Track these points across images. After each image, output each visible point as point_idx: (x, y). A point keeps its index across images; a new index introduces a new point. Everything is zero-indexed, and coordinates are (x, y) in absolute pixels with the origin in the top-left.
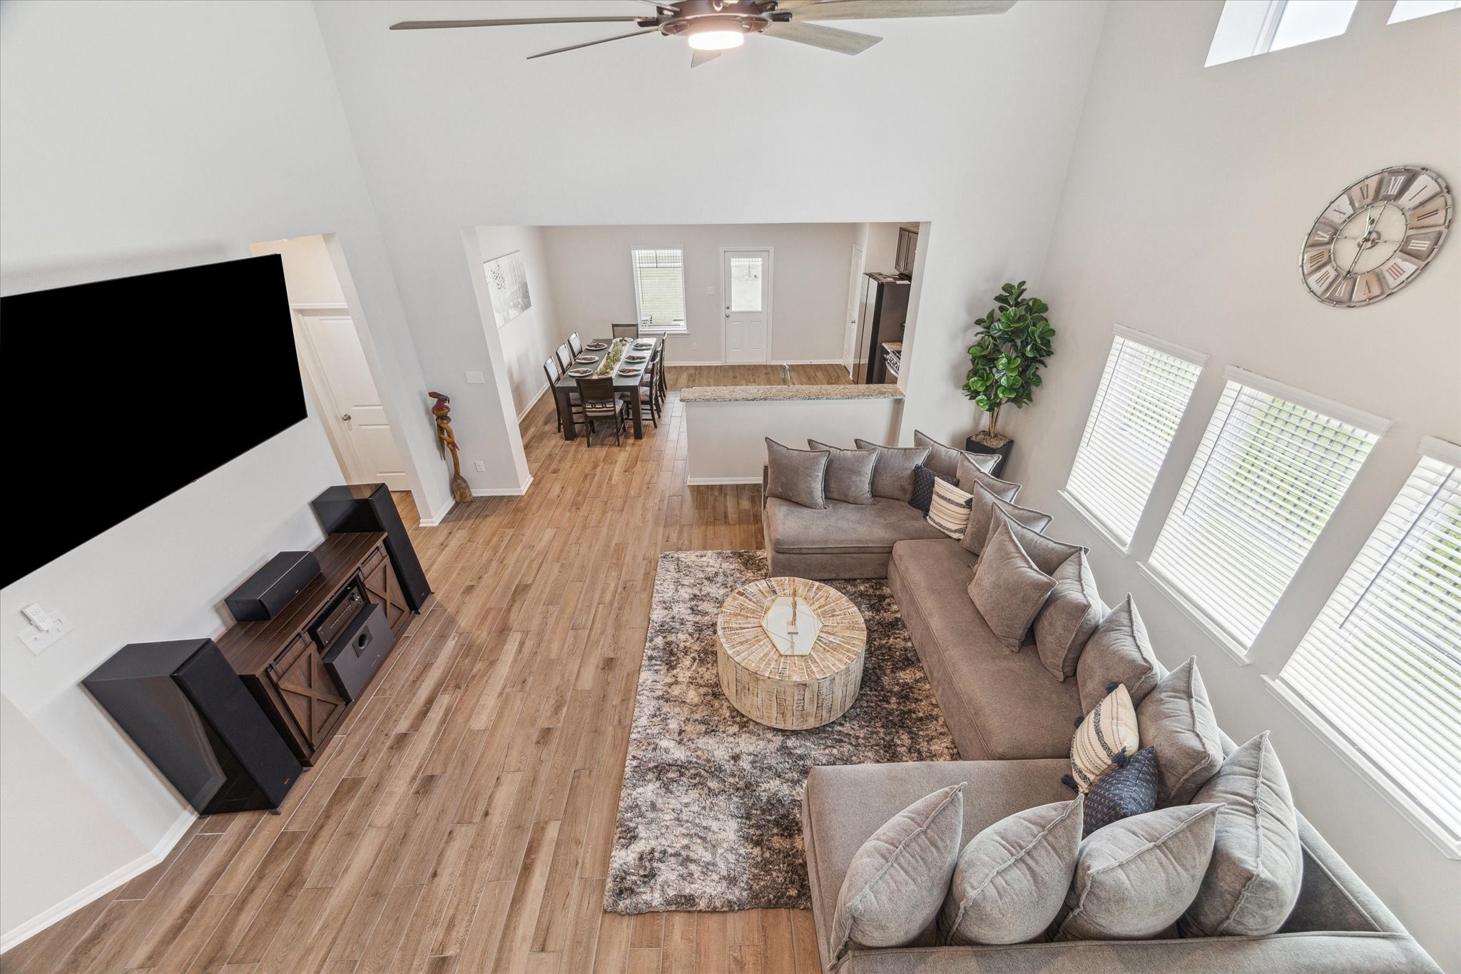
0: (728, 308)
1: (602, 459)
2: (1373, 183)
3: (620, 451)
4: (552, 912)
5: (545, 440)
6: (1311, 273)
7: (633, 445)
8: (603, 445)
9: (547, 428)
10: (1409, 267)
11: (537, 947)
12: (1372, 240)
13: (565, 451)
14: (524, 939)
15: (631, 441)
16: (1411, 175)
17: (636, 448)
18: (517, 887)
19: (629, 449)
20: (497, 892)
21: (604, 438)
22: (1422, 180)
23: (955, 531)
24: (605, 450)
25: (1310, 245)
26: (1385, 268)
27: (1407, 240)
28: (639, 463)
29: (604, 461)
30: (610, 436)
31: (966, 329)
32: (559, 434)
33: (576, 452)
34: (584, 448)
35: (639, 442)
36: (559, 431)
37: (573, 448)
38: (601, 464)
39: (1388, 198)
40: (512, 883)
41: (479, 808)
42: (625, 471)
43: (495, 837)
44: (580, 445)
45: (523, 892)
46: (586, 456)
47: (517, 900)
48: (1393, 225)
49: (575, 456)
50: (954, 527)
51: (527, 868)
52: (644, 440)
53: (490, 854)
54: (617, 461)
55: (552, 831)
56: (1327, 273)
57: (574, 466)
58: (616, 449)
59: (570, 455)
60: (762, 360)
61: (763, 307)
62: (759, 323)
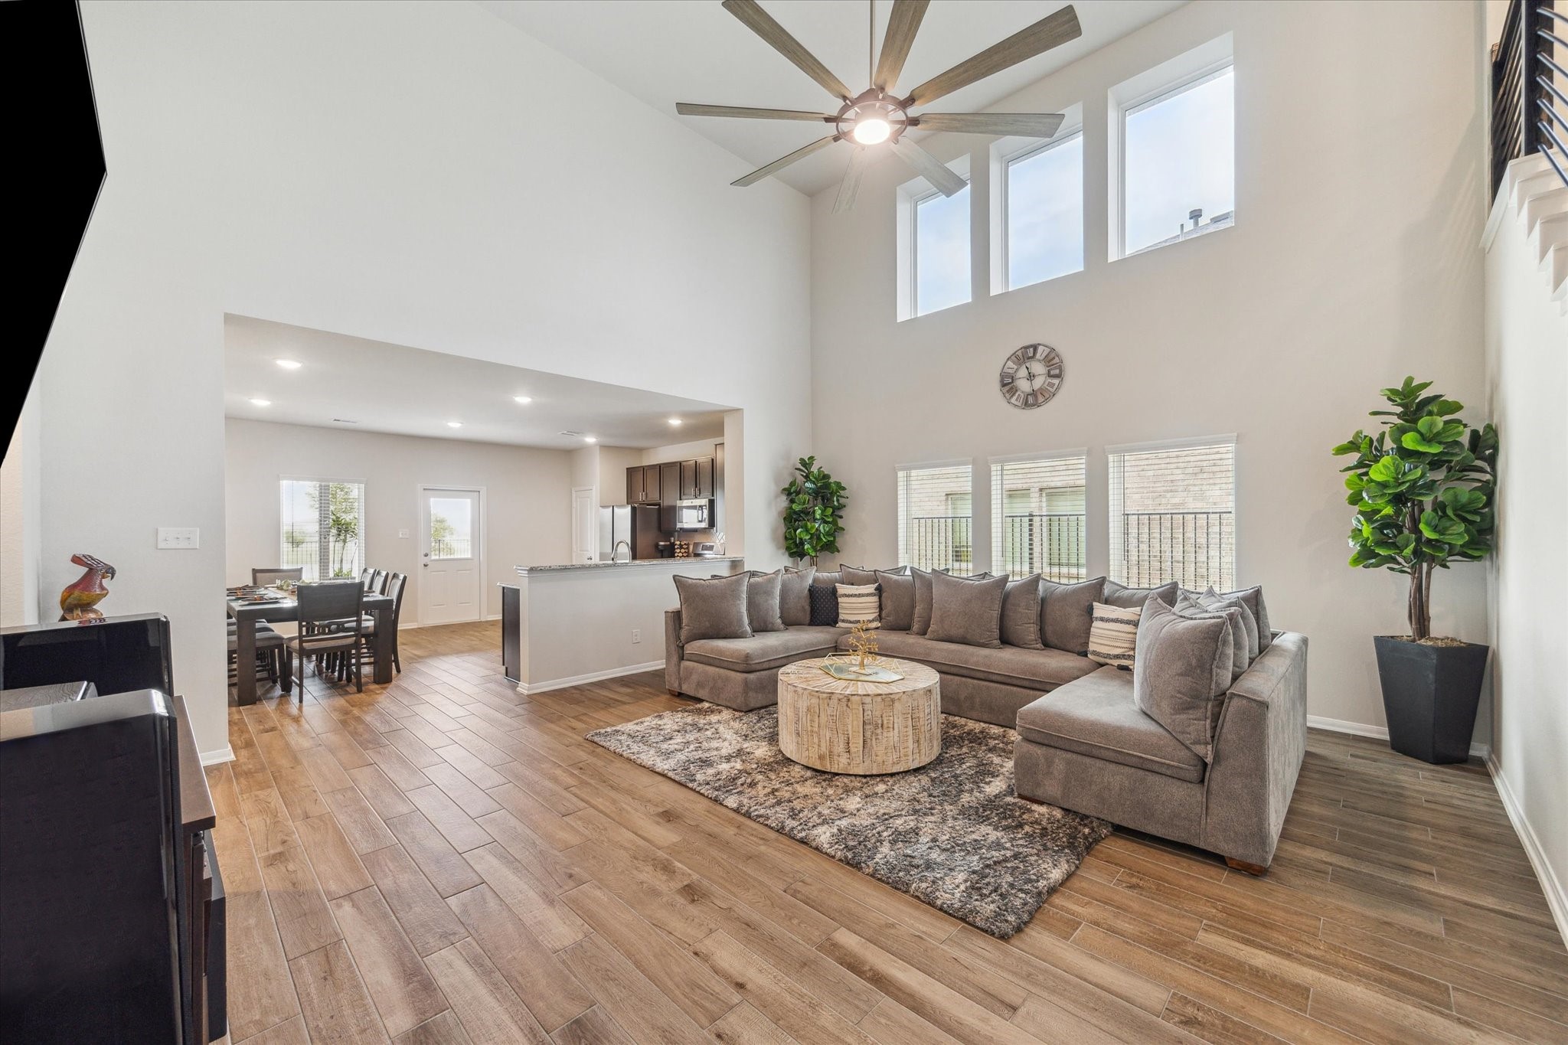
0: (426, 555)
2: (1019, 353)
4: (967, 981)
6: (1010, 398)
10: (1056, 381)
11: (1006, 1013)
12: (1031, 377)
14: (983, 1020)
15: (373, 686)
16: (1035, 347)
18: (897, 999)
20: (883, 1021)
22: (1040, 349)
23: (873, 621)
25: (1004, 385)
26: (1045, 385)
27: (1049, 371)
31: (777, 497)
39: (1029, 358)
40: (886, 1002)
41: (717, 989)
43: (791, 991)
45: (912, 996)
47: (917, 1005)
48: (1038, 368)
50: (871, 617)
51: (879, 980)
53: (812, 1006)
55: (847, 939)
56: (1019, 395)
60: (473, 617)
61: (473, 552)
62: (468, 572)
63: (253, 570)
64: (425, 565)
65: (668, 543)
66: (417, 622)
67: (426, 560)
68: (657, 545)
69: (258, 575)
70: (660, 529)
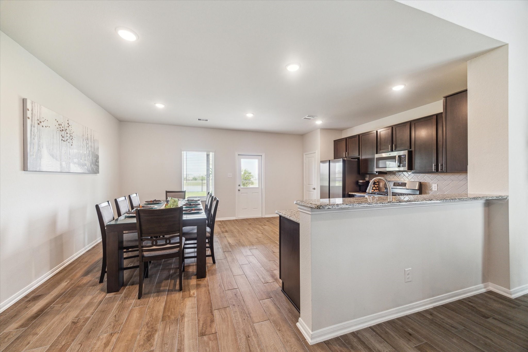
1: (161, 314)
3: (183, 298)
5: (76, 298)
7: (198, 286)
8: (159, 292)
9: (86, 279)
13: (103, 311)
15: (193, 281)
17: (203, 290)
19: (193, 292)
21: (160, 282)
24: (163, 298)
28: (216, 313)
29: (163, 318)
30: (167, 279)
32: (100, 286)
33: (122, 308)
34: (133, 301)
35: (203, 282)
36: (101, 281)
37: (116, 305)
38: (160, 326)
42: (202, 334)
44: (127, 297)
46: (136, 315)
49: (117, 318)
52: (208, 278)
54: (183, 316)
57: (114, 339)
58: (177, 296)
59: (110, 318)
60: (259, 216)
61: (259, 185)
62: (257, 194)
63: (166, 191)
64: (239, 190)
65: (365, 181)
66: (235, 216)
67: (239, 188)
68: (357, 182)
69: (168, 194)
70: (359, 172)
